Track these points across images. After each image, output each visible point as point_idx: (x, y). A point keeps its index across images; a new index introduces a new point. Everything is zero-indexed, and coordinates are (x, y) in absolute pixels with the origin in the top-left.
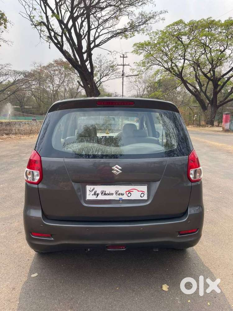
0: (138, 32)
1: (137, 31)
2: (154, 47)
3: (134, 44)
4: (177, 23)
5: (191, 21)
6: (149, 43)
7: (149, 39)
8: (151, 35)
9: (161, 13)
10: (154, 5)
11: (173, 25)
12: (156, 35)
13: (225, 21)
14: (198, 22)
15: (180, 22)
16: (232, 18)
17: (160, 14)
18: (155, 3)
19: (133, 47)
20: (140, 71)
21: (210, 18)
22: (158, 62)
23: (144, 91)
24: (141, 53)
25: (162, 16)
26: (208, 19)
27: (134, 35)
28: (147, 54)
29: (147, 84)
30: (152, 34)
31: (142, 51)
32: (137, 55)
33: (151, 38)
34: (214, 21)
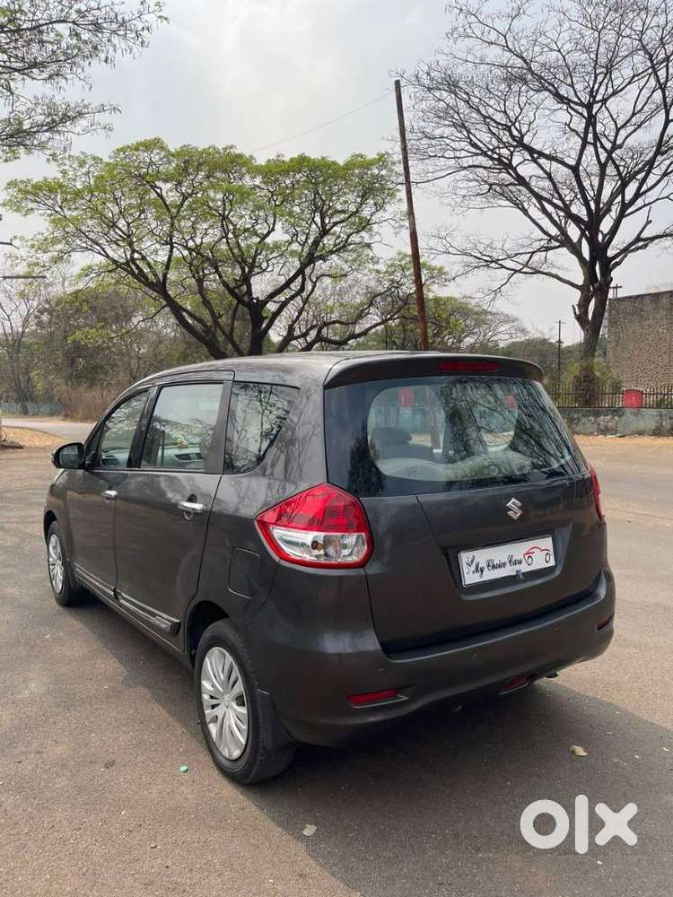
0: (28, 149)
1: (25, 146)
2: (74, 200)
3: (9, 180)
4: (148, 146)
5: (184, 146)
6: (61, 186)
7: (59, 176)
8: (65, 165)
9: (102, 109)
10: (87, 87)
11: (137, 149)
12: (81, 166)
13: (269, 161)
14: (202, 153)
15: (156, 144)
16: (283, 156)
17: (100, 112)
18: (90, 81)
19: (6, 189)
20: (37, 264)
21: (231, 147)
22: (90, 243)
23: (26, 322)
24: (32, 209)
25: (103, 118)
26: (225, 149)
27: (18, 158)
28: (52, 215)
29: (35, 304)
30: (67, 162)
31: (34, 205)
32: (19, 214)
33: (64, 173)
34: (240, 156)
